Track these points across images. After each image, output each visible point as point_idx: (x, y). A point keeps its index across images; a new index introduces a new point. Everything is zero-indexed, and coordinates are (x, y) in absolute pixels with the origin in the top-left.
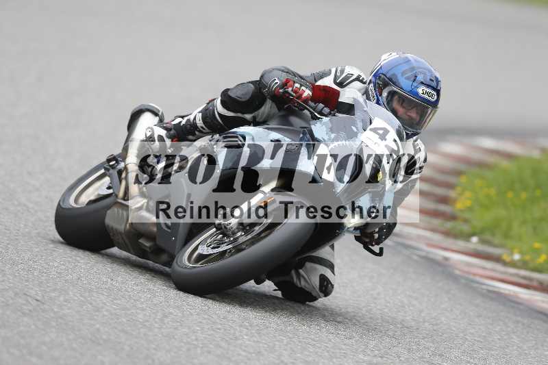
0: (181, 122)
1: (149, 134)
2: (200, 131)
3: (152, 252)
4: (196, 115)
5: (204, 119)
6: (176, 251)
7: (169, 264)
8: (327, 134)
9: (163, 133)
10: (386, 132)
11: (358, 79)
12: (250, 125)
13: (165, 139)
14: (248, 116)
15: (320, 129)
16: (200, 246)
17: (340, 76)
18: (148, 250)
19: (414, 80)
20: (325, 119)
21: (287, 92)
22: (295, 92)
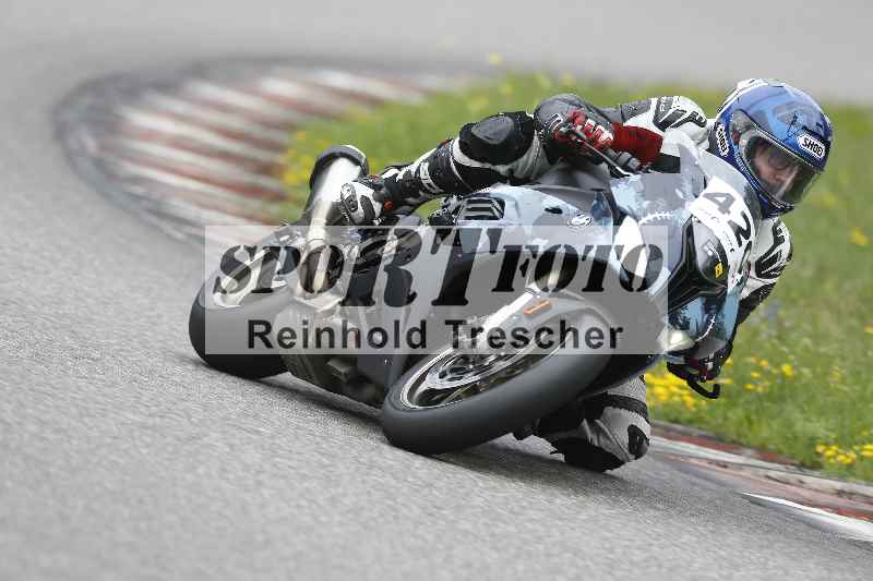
0: (397, 175)
1: (346, 196)
2: (426, 191)
3: (348, 383)
4: (420, 166)
5: (432, 171)
6: (391, 381)
7: (377, 402)
8: (637, 201)
9: (369, 193)
10: (730, 200)
11: (692, 119)
12: (505, 183)
13: (373, 202)
14: (502, 169)
15: (625, 192)
16: (428, 376)
17: (664, 113)
18: (342, 378)
19: (792, 123)
20: (634, 178)
21: (574, 133)
22: (587, 133)
